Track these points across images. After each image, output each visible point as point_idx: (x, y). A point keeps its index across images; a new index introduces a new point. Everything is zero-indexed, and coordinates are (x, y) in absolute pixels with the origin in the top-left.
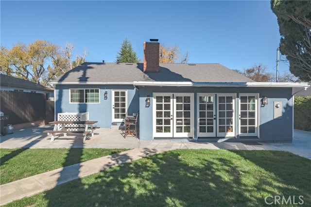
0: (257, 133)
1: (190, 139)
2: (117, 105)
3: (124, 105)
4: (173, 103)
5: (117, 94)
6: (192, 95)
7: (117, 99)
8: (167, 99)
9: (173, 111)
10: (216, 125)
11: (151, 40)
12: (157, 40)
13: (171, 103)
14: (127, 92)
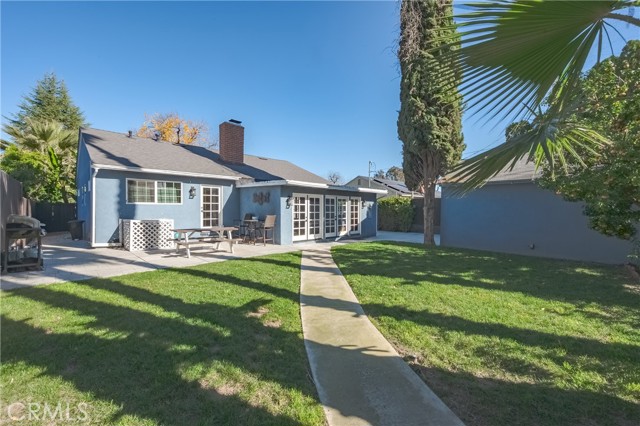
0: (360, 231)
1: (319, 240)
2: (207, 207)
3: (216, 207)
4: (307, 204)
5: (207, 191)
6: (321, 197)
7: (207, 199)
8: (303, 200)
9: (307, 212)
10: (336, 226)
11: (232, 121)
12: (240, 122)
13: (306, 205)
14: (221, 189)
